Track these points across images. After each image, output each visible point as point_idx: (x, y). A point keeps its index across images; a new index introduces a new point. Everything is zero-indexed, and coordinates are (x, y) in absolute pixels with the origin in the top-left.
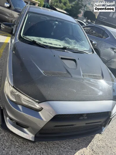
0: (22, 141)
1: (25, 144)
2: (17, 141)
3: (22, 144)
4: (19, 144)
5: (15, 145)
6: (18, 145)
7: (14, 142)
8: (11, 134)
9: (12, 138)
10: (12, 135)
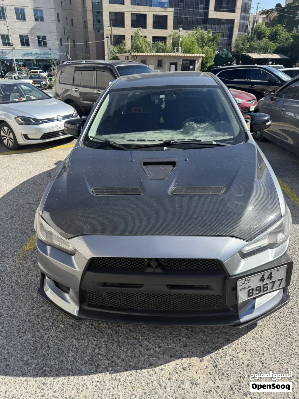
0: (71, 323)
1: (74, 329)
2: (64, 322)
3: (70, 327)
4: (64, 326)
5: (59, 327)
6: (62, 328)
7: (58, 321)
8: (57, 311)
9: (57, 316)
10: (59, 312)
